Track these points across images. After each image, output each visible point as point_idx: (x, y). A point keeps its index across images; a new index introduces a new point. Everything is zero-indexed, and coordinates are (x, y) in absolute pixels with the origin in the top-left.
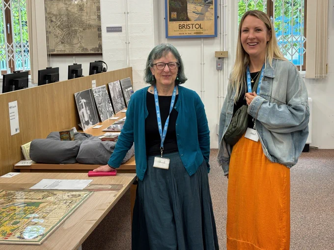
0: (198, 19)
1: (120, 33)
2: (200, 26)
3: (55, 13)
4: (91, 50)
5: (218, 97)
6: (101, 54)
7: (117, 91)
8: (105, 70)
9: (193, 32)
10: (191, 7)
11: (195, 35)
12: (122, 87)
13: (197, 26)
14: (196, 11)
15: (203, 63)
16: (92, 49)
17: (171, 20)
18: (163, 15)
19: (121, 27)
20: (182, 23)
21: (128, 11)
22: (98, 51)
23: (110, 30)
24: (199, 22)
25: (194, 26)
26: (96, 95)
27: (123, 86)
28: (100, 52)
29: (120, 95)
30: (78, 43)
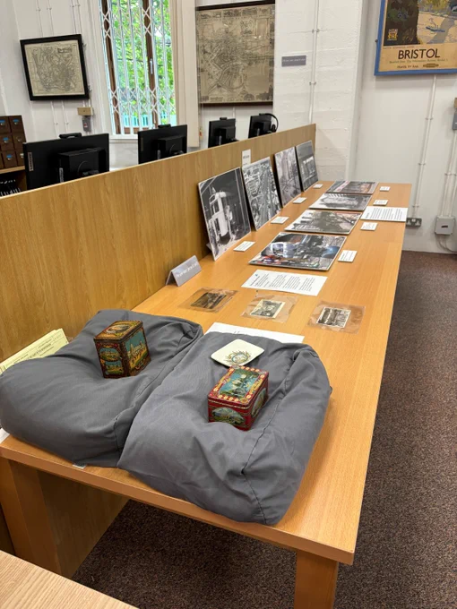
0: (435, 41)
1: (303, 67)
2: (435, 53)
3: (209, 38)
4: (258, 97)
5: (446, 175)
6: (270, 104)
7: (290, 165)
8: (273, 129)
9: (423, 63)
10: (424, 19)
11: (425, 68)
12: (299, 158)
13: (430, 54)
14: (433, 25)
15: (430, 117)
16: (261, 96)
17: (387, 43)
18: (374, 35)
19: (304, 57)
20: (405, 48)
21: (319, 28)
22: (268, 99)
23: (288, 62)
24: (434, 46)
25: (425, 52)
26: (248, 179)
27: (300, 155)
28: (270, 100)
29: (294, 172)
30: (240, 87)
